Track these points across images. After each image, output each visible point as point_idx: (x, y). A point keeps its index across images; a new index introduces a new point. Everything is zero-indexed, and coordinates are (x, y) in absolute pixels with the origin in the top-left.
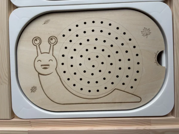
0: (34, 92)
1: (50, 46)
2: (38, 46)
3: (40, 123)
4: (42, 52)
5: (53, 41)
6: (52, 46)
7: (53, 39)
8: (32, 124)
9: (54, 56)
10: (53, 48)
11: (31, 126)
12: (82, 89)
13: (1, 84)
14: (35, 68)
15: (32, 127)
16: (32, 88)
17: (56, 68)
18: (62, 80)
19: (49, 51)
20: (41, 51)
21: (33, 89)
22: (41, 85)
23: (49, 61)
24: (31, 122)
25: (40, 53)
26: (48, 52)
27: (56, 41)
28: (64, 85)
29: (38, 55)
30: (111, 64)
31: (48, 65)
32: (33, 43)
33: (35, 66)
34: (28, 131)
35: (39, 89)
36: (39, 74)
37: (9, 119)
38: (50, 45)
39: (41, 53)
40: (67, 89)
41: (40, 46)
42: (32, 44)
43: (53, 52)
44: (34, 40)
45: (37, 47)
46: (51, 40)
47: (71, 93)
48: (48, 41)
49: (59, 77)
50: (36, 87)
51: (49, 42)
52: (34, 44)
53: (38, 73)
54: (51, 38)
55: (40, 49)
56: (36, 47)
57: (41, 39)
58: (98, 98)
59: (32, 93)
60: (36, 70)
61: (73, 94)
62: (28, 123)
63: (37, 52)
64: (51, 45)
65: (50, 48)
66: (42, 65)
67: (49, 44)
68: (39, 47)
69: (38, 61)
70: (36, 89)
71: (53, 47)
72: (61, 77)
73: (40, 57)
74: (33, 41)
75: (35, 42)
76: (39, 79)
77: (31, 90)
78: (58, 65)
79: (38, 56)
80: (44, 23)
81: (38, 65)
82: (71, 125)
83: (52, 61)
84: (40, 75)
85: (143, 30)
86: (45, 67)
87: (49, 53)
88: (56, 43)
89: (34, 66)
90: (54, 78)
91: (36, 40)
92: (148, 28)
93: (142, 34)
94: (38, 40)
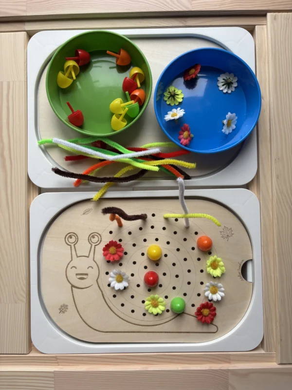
0: (64, 312)
1: (91, 247)
2: (73, 246)
3: (73, 360)
4: (78, 255)
5: (95, 240)
6: (93, 247)
7: (95, 236)
8: (58, 361)
9: (95, 262)
10: (95, 250)
11: (57, 364)
12: (133, 311)
13: (16, 302)
14: (67, 277)
15: (59, 365)
16: (62, 306)
17: (98, 278)
18: (105, 297)
19: (89, 254)
20: (77, 253)
21: (63, 309)
22: (75, 303)
23: (88, 268)
24: (58, 357)
25: (76, 257)
26: (87, 255)
27: (100, 240)
28: (107, 304)
29: (72, 258)
30: (177, 276)
31: (87, 274)
32: (65, 240)
33: (68, 275)
34: (54, 372)
35: (72, 308)
36: (73, 286)
37: (25, 353)
38: (90, 245)
39: (78, 257)
40: (112, 311)
41: (76, 245)
42: (64, 242)
43: (94, 255)
44: (67, 237)
45: (71, 247)
46: (92, 239)
47: (118, 316)
48: (89, 239)
49: (101, 292)
50: (67, 306)
51: (89, 241)
52: (66, 243)
53: (70, 285)
54: (92, 236)
55: (75, 250)
56: (69, 247)
57: (77, 236)
58: (156, 325)
59: (61, 314)
60: (69, 282)
61: (120, 317)
62: (54, 359)
63: (71, 254)
64: (92, 245)
65: (91, 249)
66: (77, 274)
67: (90, 243)
68: (75, 248)
69: (71, 268)
70: (67, 308)
71: (95, 248)
72: (104, 292)
73: (76, 262)
74: (65, 238)
75: (69, 239)
76: (71, 294)
77: (60, 309)
78: (100, 275)
79: (72, 260)
80: (83, 213)
81: (72, 274)
82: (115, 362)
83: (92, 268)
84: (73, 288)
85: (222, 230)
86: (82, 276)
87: (88, 257)
88: (100, 243)
89: (66, 275)
90: (94, 292)
91: (71, 237)
92: (229, 228)
93: (222, 236)
94: (73, 237)
